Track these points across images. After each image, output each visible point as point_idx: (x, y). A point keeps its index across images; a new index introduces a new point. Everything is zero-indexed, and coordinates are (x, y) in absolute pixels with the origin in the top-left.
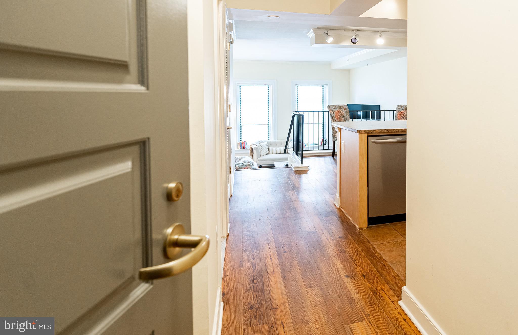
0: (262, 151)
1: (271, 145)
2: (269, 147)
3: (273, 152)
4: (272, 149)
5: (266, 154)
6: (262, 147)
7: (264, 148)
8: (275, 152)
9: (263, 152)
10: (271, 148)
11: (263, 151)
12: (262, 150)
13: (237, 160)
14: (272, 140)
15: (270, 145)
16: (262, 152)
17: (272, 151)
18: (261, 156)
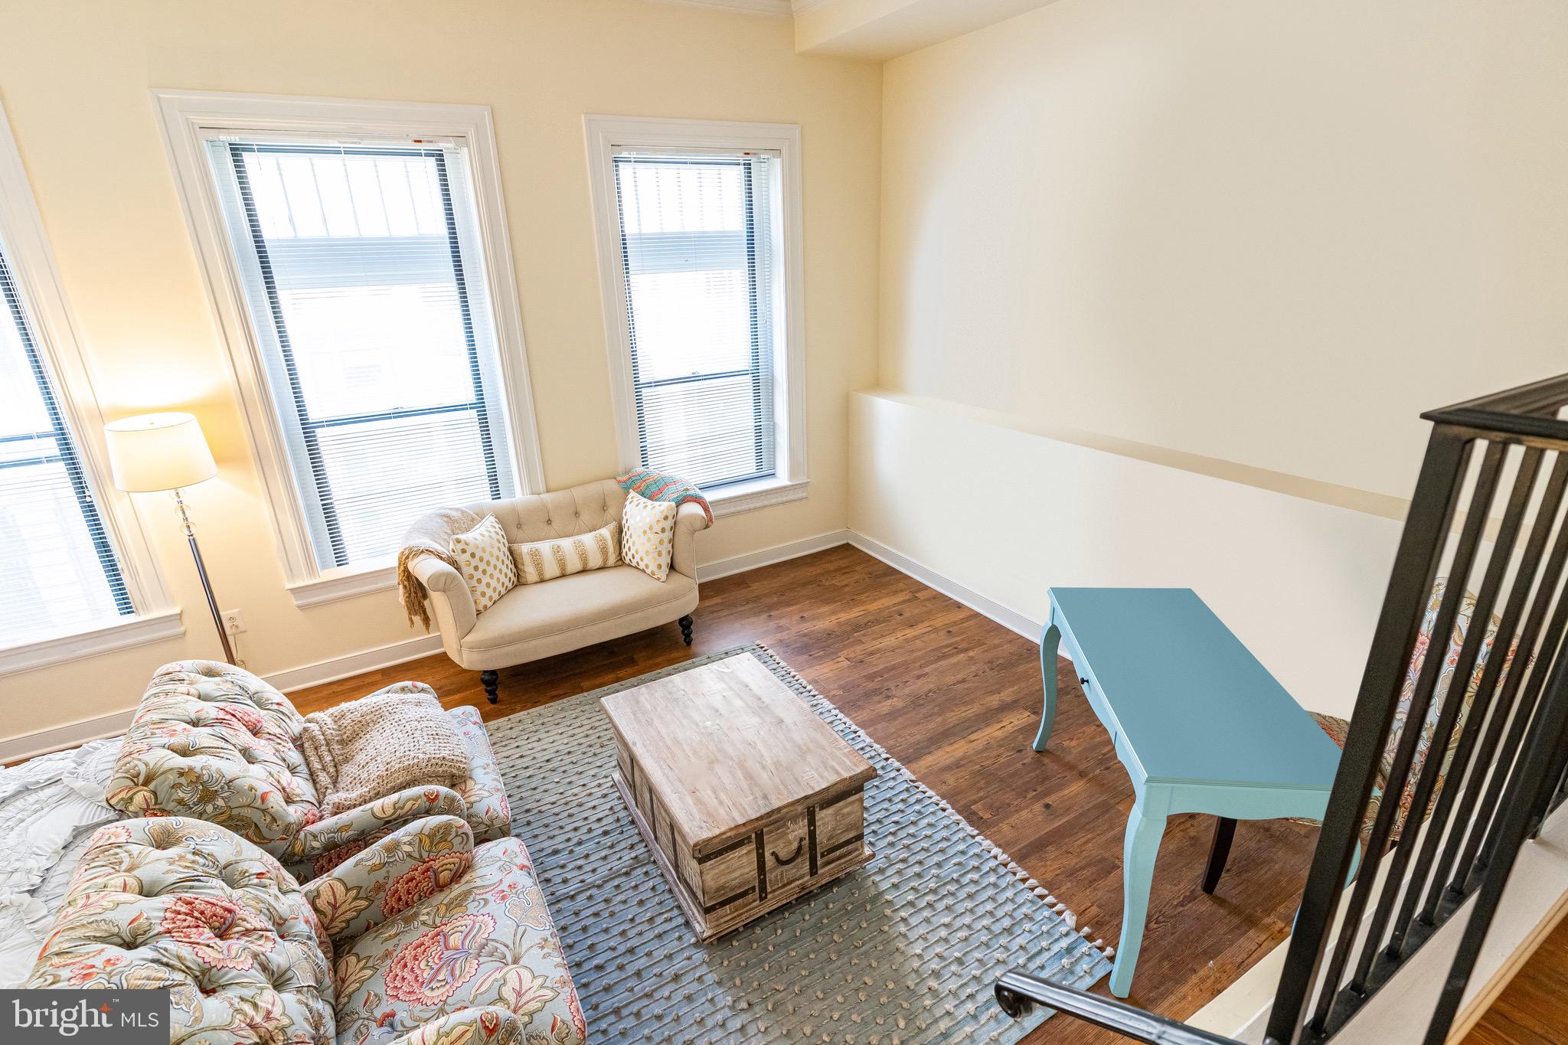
0: (479, 581)
1: (519, 526)
2: (515, 546)
3: (541, 573)
4: (535, 555)
5: (503, 591)
6: (474, 562)
7: (488, 563)
8: (551, 570)
9: (488, 585)
10: (525, 548)
11: (486, 579)
12: (478, 575)
13: (328, 758)
14: (518, 494)
15: (515, 530)
16: (482, 588)
17: (539, 566)
18: (479, 613)
